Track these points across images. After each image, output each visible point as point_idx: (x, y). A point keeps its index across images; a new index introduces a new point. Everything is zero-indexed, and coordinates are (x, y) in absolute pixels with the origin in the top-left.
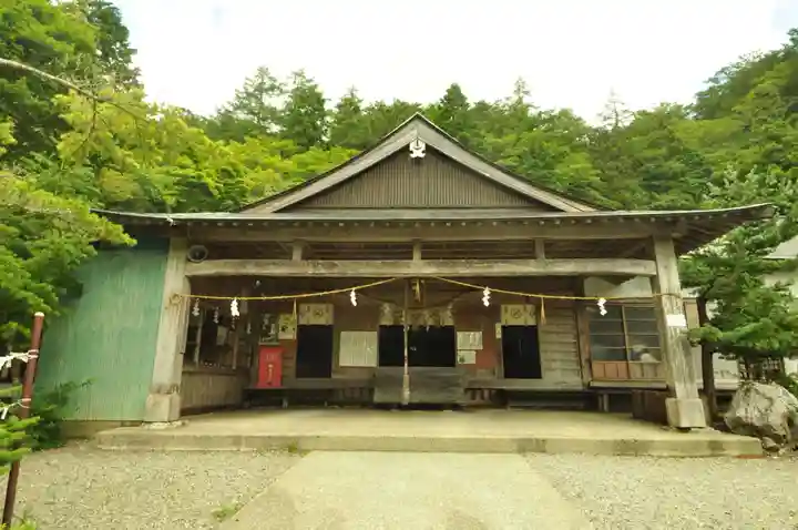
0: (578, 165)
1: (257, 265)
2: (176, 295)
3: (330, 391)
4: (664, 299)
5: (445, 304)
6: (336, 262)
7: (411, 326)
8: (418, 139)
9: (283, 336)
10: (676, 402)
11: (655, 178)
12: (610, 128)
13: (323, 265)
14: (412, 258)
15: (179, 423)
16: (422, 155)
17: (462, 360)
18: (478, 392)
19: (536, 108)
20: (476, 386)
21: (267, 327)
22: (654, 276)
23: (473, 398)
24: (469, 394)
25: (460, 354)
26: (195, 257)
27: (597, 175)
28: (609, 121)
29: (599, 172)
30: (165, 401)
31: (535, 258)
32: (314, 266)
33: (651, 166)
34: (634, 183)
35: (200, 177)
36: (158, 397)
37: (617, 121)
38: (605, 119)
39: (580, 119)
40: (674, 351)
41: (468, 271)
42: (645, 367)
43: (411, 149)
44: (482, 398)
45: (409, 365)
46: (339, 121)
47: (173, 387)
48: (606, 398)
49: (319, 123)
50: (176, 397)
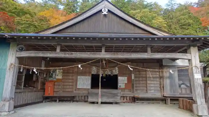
0: (160, 20)
1: (43, 53)
2: (12, 64)
3: (74, 97)
4: (194, 68)
5: (114, 67)
6: (73, 53)
7: (102, 75)
8: (105, 8)
9: (57, 77)
10: (197, 106)
11: (184, 25)
12: (170, 9)
13: (68, 53)
14: (101, 52)
15: (13, 112)
16: (106, 13)
17: (120, 86)
18: (125, 97)
19: (146, 2)
20: (124, 95)
21: (52, 74)
22: (190, 59)
23: (124, 100)
24: (122, 98)
25: (119, 85)
26: (20, 50)
27: (166, 24)
28: (169, 7)
29: (166, 23)
30: (7, 104)
31: (147, 52)
32: (64, 54)
33: (183, 21)
34: (177, 26)
35: (33, 21)
36: (5, 103)
37: (172, 6)
38: (168, 6)
39: (160, 6)
40: (197, 87)
41: (122, 57)
42: (182, 89)
43: (103, 11)
44: (127, 100)
45: (101, 89)
46: (82, 4)
47: (11, 98)
48: (169, 100)
49: (75, 5)
50: (12, 102)
